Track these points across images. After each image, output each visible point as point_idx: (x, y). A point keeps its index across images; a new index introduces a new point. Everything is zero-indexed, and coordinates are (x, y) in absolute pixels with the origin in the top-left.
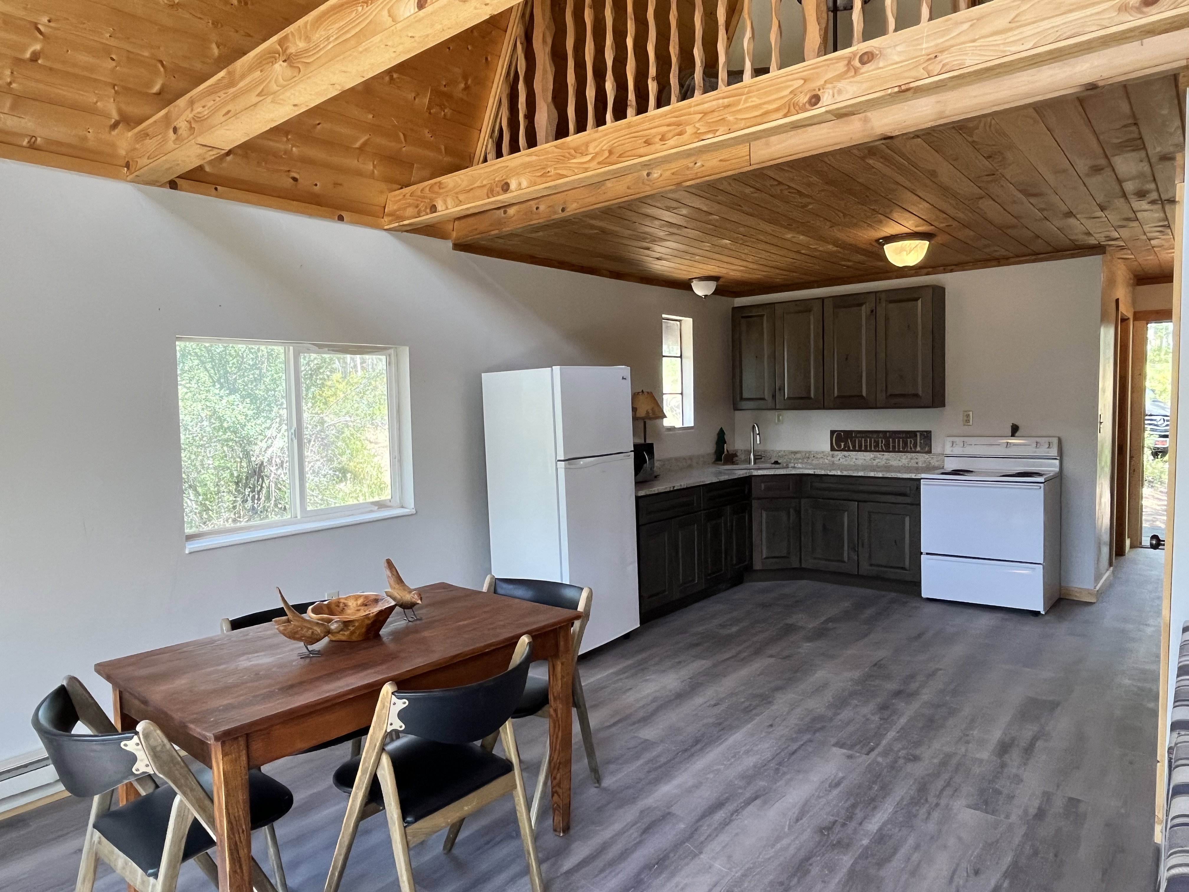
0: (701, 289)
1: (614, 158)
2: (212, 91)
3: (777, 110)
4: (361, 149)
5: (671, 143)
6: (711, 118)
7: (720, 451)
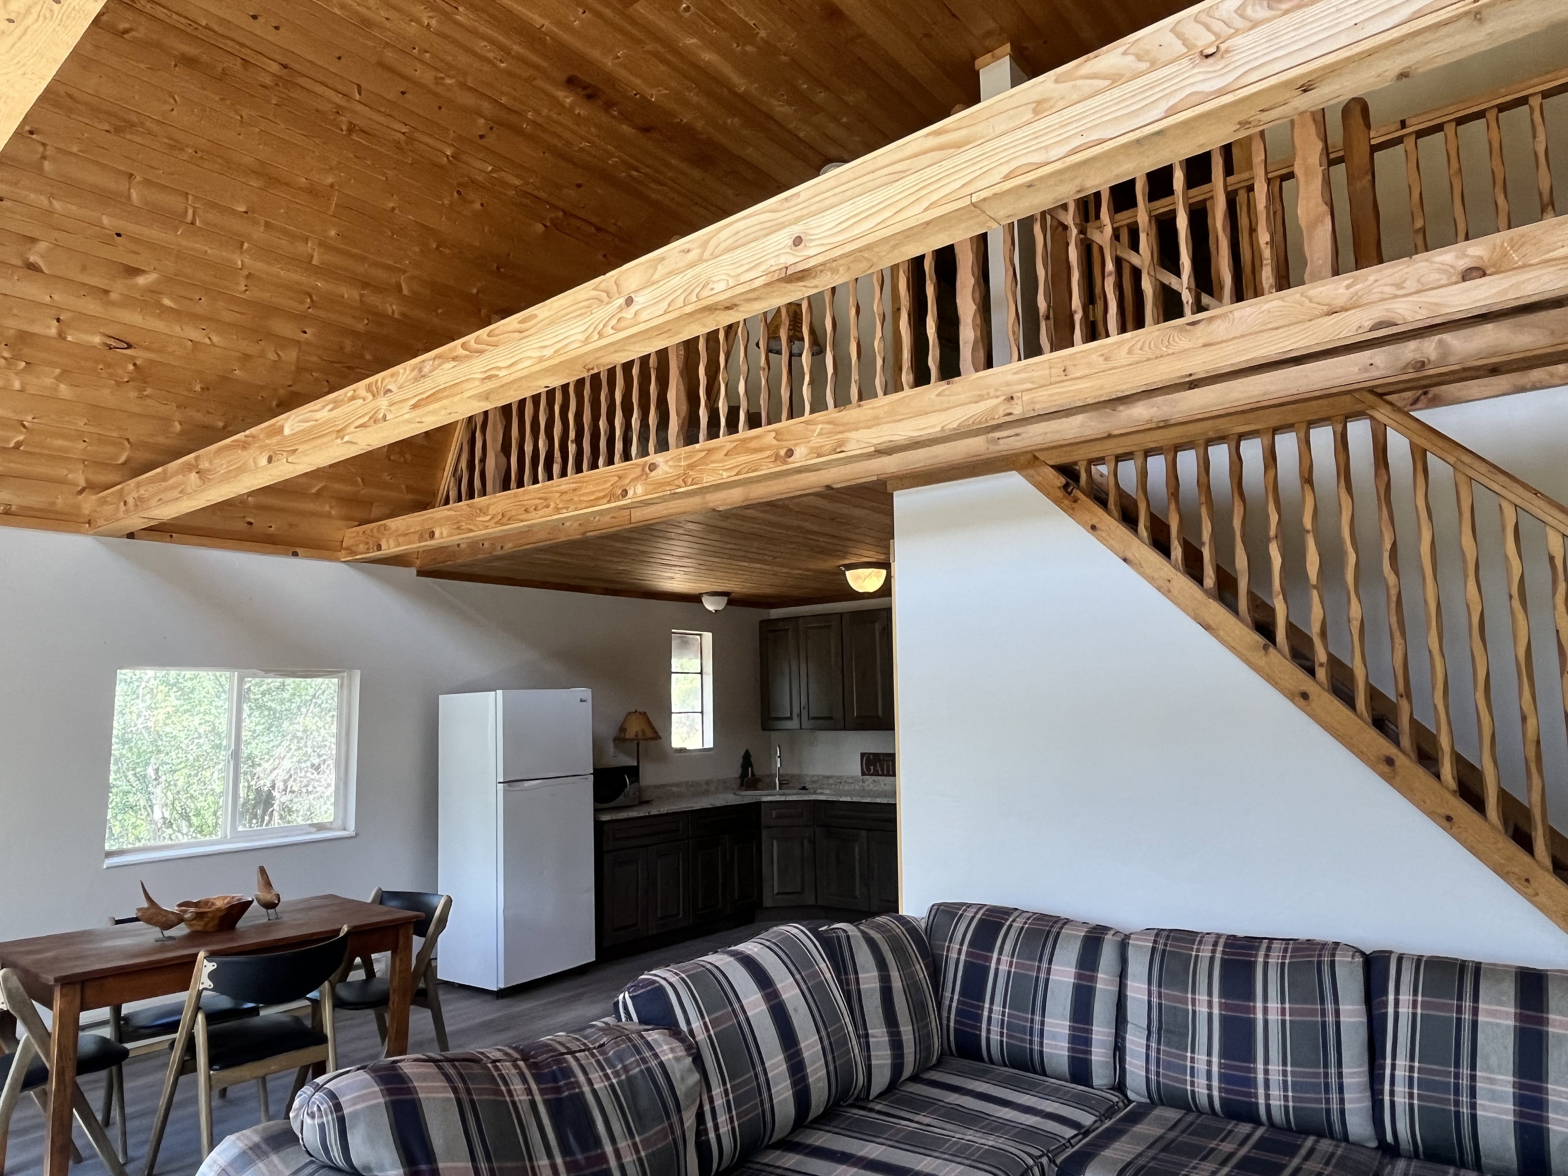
0: (711, 605)
1: (505, 520)
2: (151, 481)
3: (604, 497)
4: (319, 493)
6: (564, 497)
7: (744, 774)
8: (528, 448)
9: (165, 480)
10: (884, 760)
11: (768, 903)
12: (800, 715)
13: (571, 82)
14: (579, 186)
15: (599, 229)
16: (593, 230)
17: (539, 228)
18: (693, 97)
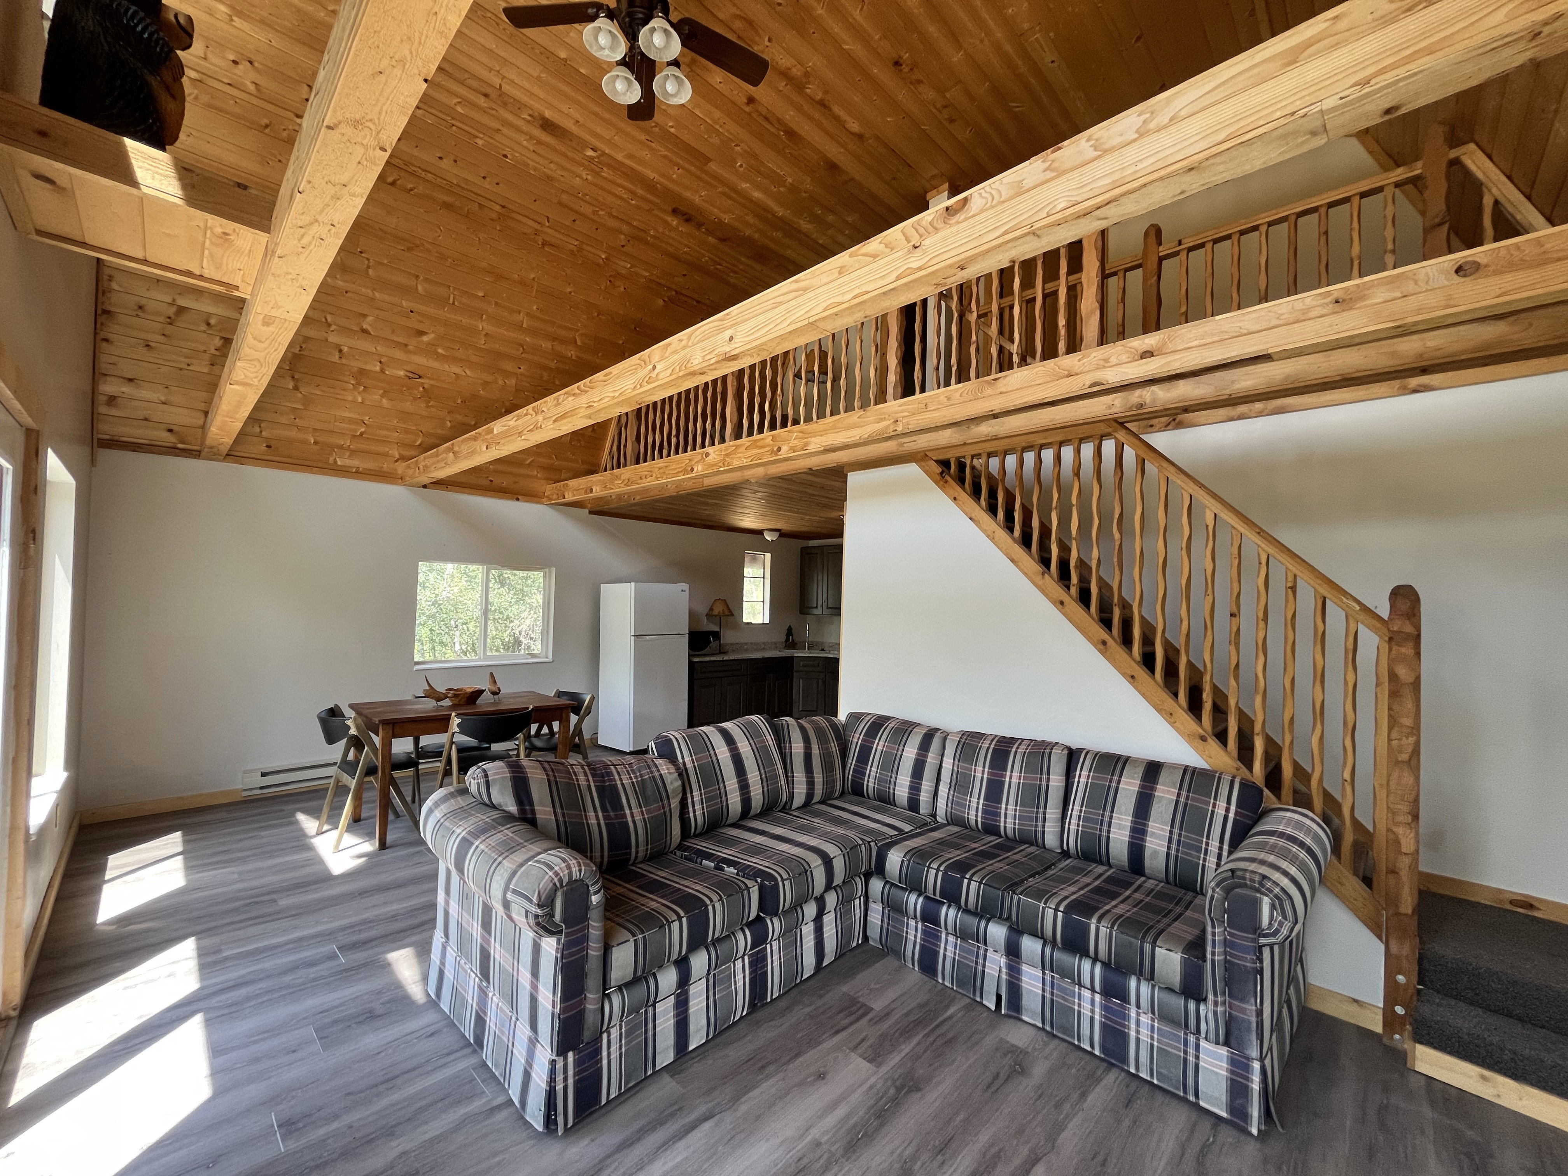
0: (769, 537)
2: (431, 456)
3: (681, 471)
4: (529, 464)
5: (648, 480)
6: (661, 471)
7: (787, 640)
8: (650, 440)
9: (437, 456)
12: (822, 606)
13: (675, 211)
14: (685, 275)
15: (698, 302)
16: (695, 303)
17: (661, 302)
18: (750, 219)
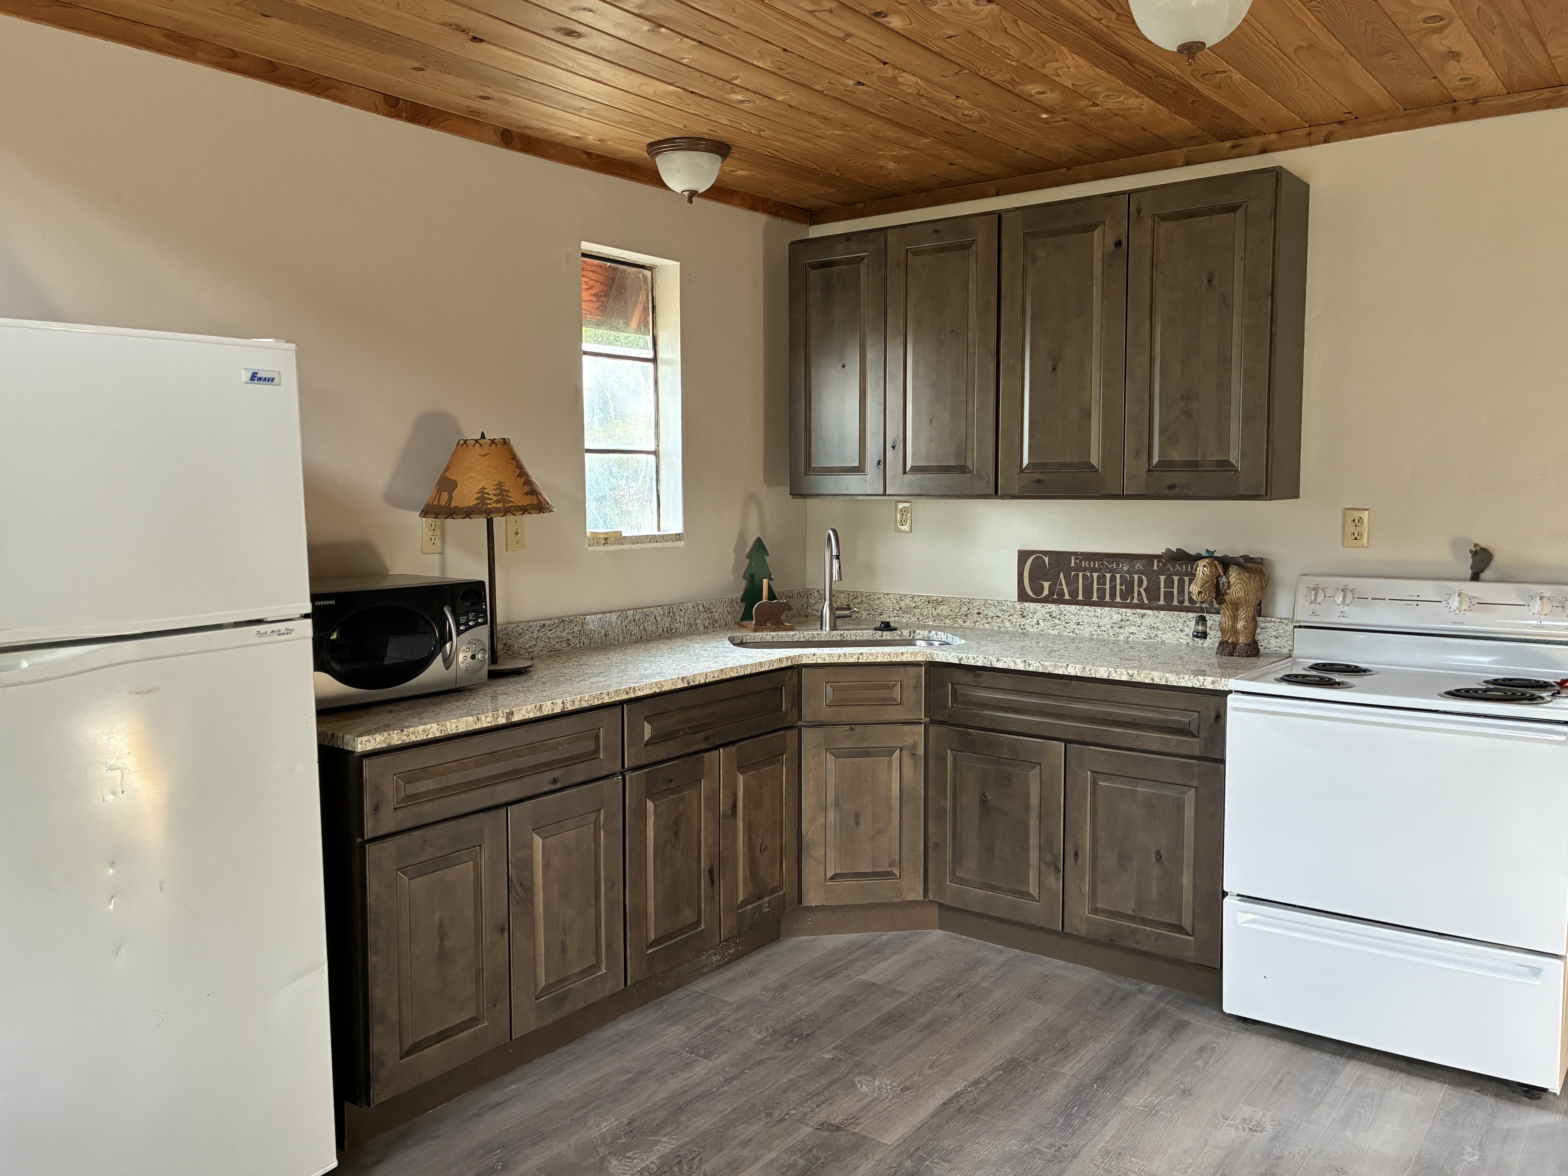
7: (751, 595)
10: (1078, 568)
11: (813, 897)
12: (882, 463)
